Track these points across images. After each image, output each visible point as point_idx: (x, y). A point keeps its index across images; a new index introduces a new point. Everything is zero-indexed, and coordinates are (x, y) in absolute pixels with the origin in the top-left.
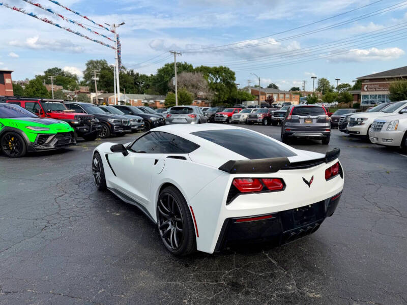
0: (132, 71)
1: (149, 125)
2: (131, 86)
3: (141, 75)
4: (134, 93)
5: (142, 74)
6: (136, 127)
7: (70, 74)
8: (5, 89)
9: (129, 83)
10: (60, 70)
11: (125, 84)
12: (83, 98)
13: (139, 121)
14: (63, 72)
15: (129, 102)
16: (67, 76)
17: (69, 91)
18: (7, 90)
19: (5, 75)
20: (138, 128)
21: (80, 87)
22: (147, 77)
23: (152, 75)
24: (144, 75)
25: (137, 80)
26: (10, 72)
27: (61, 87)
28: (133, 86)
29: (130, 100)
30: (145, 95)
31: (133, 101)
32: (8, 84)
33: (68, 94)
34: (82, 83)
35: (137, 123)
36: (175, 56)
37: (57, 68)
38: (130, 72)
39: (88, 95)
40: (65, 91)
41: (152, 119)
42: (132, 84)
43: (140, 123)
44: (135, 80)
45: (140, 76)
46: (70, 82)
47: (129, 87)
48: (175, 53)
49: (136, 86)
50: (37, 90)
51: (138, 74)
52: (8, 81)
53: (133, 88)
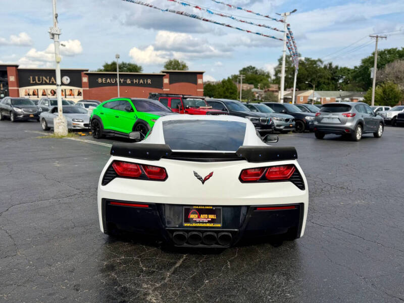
0: (330, 64)
1: (303, 125)
2: (326, 81)
3: (341, 68)
4: (329, 90)
5: (343, 67)
6: (282, 127)
7: (263, 71)
8: (197, 88)
9: (325, 78)
10: (254, 68)
11: (320, 79)
12: (270, 97)
13: (287, 120)
14: (257, 70)
15: (319, 100)
16: (260, 74)
17: (259, 90)
18: (198, 90)
19: (198, 76)
20: (285, 128)
21: (271, 85)
22: (349, 70)
23: (356, 67)
24: (345, 68)
25: (336, 74)
26: (201, 73)
27: (252, 86)
28: (330, 82)
29: (321, 99)
30: (341, 92)
31: (325, 99)
32: (200, 84)
33: (257, 93)
34: (274, 80)
35: (284, 122)
36: (377, 41)
37: (251, 66)
38: (328, 66)
39: (276, 94)
40: (254, 90)
41: (308, 118)
42: (328, 79)
43: (288, 123)
44: (332, 74)
45: (339, 68)
46: (261, 80)
47: (324, 83)
48: (377, 37)
49: (334, 81)
50: (227, 89)
51: (337, 67)
52: (200, 81)
53: (329, 84)
